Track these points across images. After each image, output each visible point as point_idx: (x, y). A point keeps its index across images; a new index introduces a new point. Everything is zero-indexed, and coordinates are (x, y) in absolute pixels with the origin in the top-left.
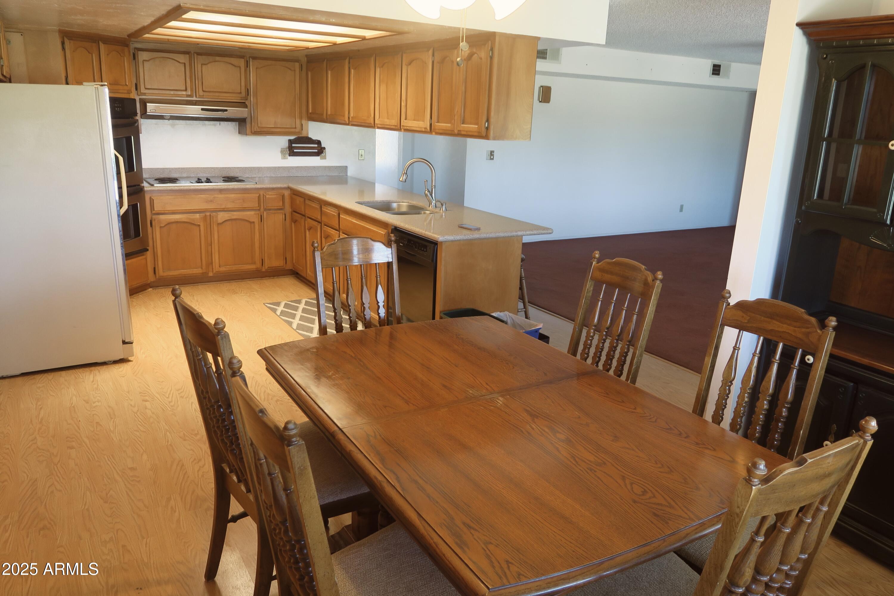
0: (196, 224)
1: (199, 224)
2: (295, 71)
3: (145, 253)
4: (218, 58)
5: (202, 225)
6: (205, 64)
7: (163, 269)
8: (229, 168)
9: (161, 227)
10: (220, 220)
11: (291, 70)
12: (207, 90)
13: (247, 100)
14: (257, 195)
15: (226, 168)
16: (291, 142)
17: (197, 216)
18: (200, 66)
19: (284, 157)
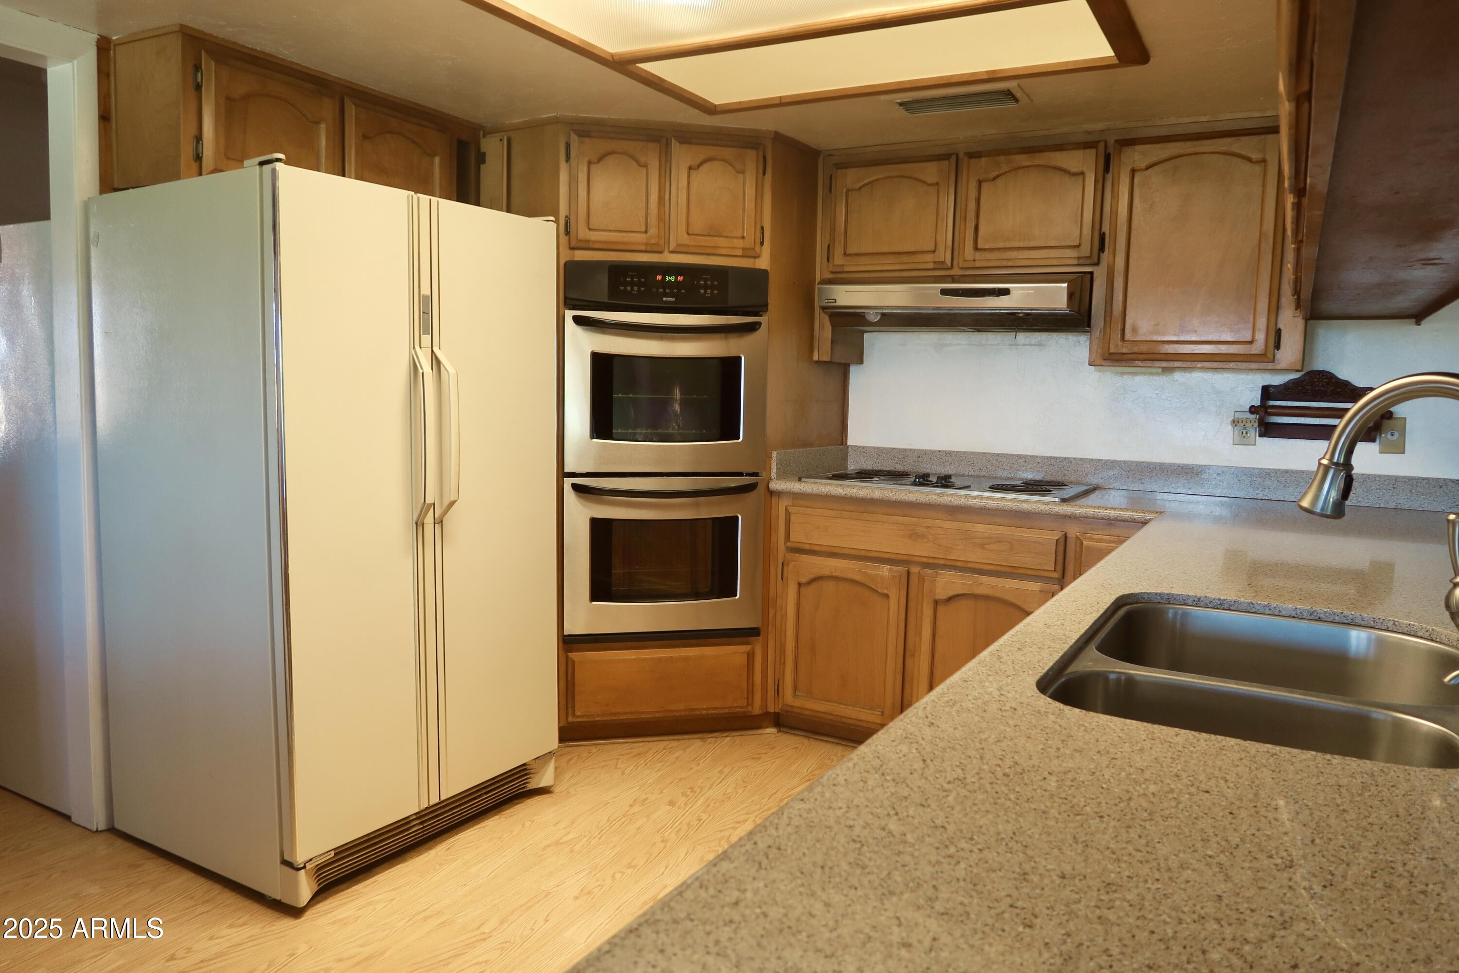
0: (880, 590)
1: (885, 592)
2: (1264, 161)
3: (751, 639)
4: (1022, 160)
5: (893, 593)
6: (987, 180)
7: (795, 688)
8: (1065, 458)
9: (800, 584)
10: (942, 593)
11: (1249, 160)
12: (987, 246)
13: (1097, 264)
14: (1056, 536)
15: (1059, 458)
16: (1267, 392)
17: (885, 570)
18: (973, 185)
19: (1243, 439)
